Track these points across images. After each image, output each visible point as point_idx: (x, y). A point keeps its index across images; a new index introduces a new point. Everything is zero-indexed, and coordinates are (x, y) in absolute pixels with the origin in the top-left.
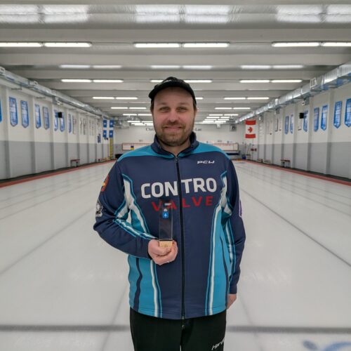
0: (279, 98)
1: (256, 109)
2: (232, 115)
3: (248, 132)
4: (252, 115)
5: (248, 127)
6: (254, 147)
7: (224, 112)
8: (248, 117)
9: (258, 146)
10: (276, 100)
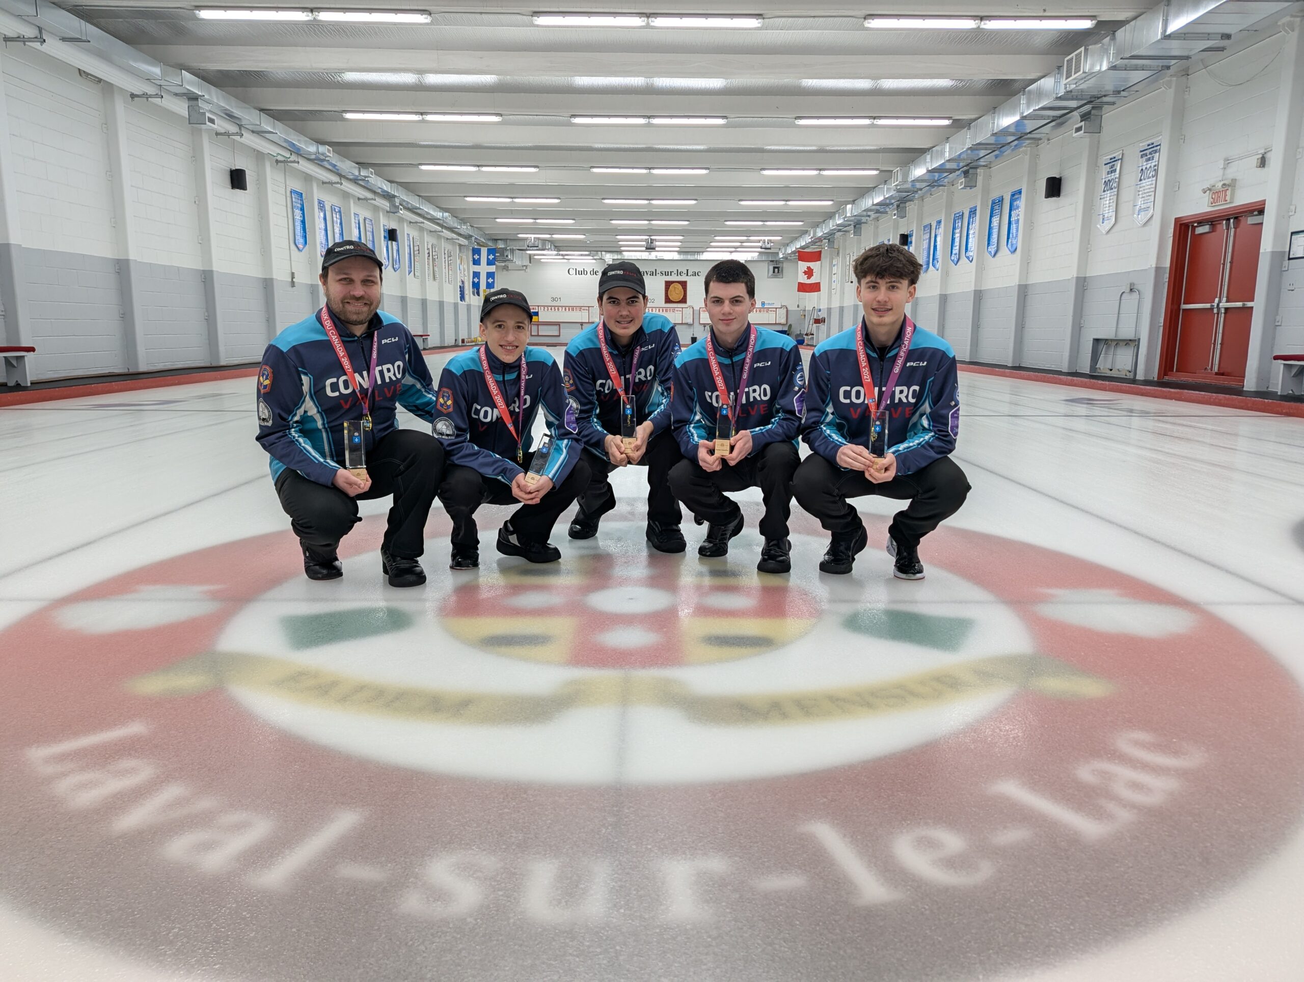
0: (853, 202)
1: (816, 225)
2: (766, 238)
3: (803, 279)
4: (808, 239)
5: (803, 266)
6: (822, 315)
7: (748, 232)
8: (803, 244)
9: (829, 310)
10: (849, 207)
